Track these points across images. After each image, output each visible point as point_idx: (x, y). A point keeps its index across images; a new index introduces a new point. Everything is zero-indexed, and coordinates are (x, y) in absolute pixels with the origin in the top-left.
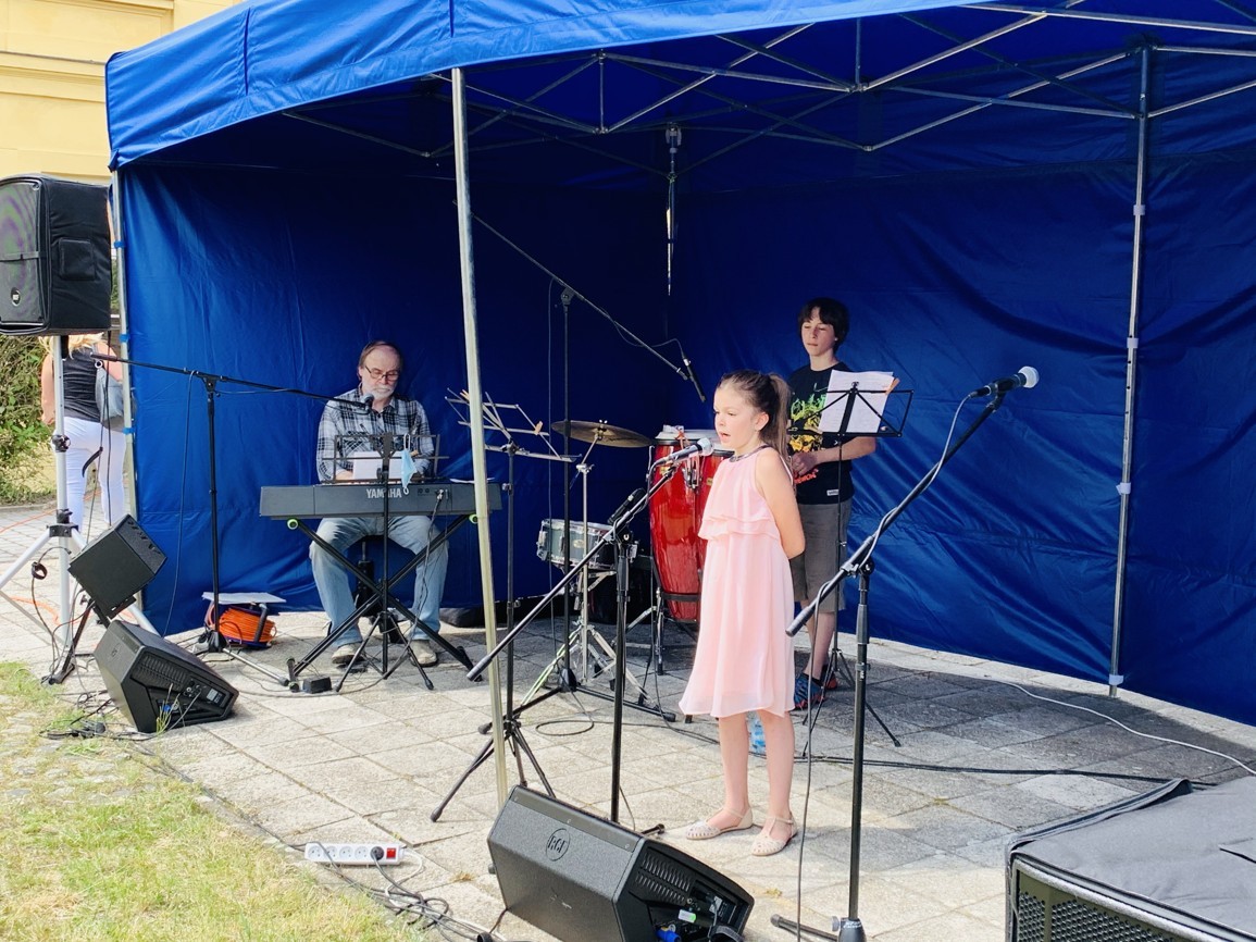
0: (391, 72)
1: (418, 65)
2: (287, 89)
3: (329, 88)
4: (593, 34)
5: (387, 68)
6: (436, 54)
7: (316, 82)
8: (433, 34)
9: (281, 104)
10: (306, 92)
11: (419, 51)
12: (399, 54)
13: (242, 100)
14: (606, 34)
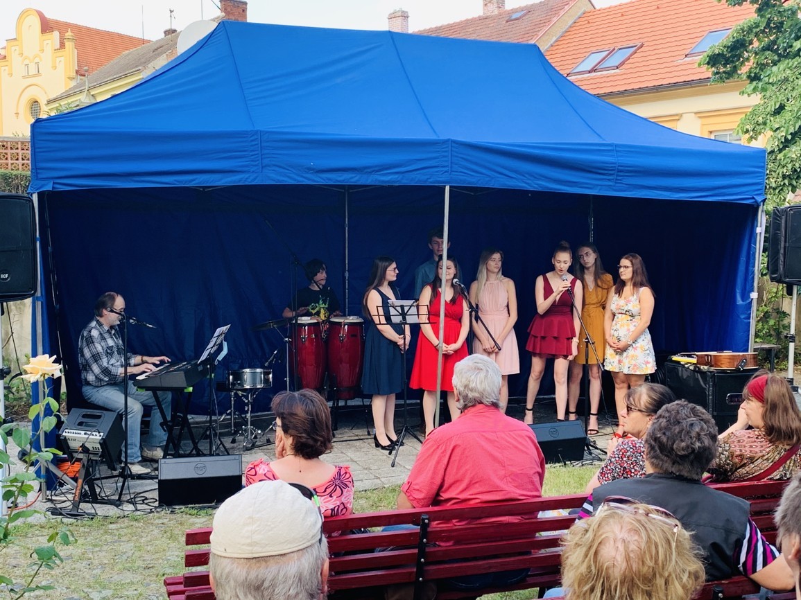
0: (406, 181)
1: (426, 181)
2: (309, 176)
3: (353, 180)
4: (524, 185)
5: (402, 179)
6: (439, 179)
7: (340, 176)
8: (437, 172)
9: (303, 181)
10: (329, 179)
11: (428, 177)
12: (412, 175)
13: (256, 175)
14: (531, 186)
